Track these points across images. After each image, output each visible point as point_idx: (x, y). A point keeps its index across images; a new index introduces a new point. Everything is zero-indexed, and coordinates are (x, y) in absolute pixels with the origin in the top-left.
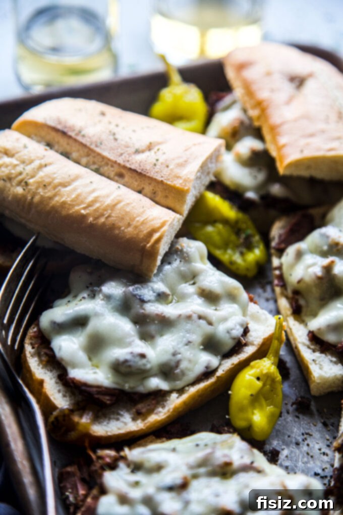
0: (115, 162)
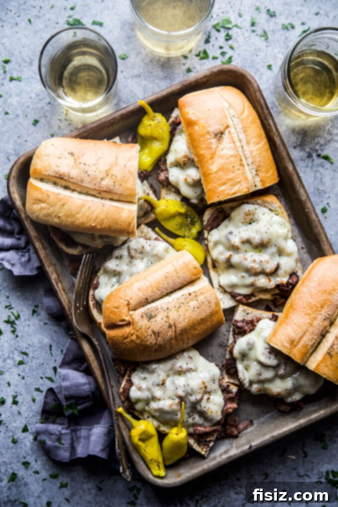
0: (95, 189)
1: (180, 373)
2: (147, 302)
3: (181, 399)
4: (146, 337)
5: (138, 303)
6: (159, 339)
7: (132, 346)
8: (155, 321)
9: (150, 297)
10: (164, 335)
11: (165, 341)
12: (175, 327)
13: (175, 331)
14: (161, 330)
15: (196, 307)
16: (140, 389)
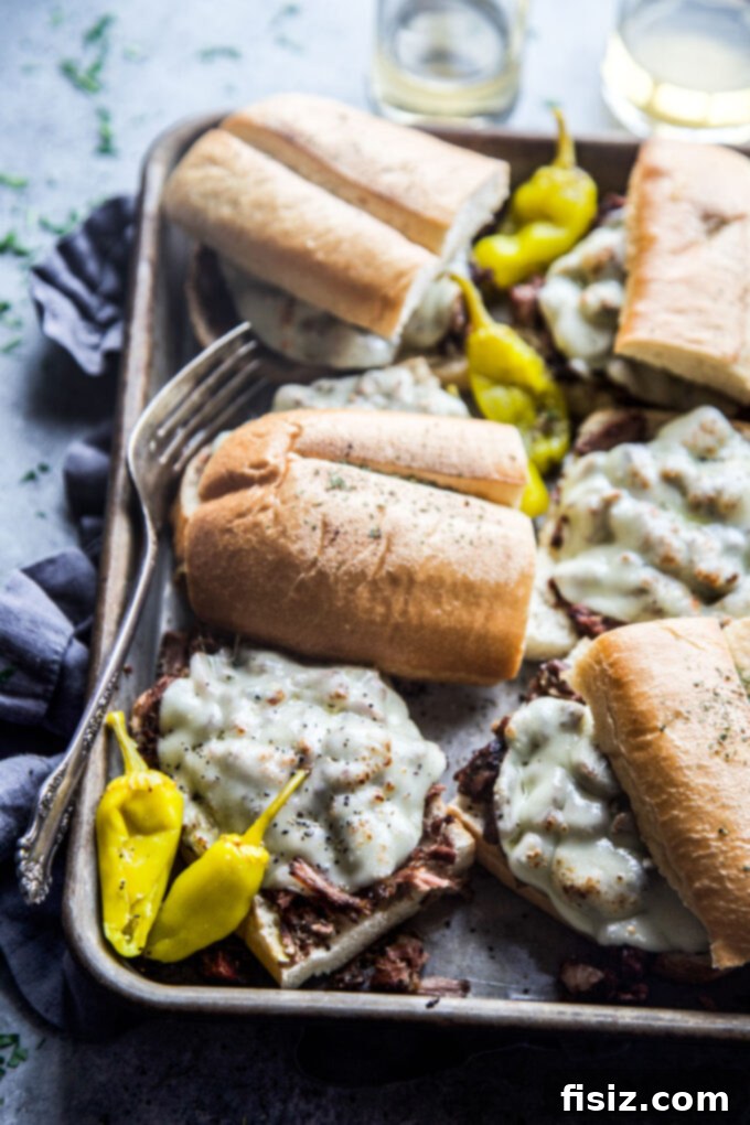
1: (334, 703)
2: (348, 455)
3: (303, 758)
4: (297, 526)
5: (323, 441)
6: (331, 552)
7: (249, 541)
8: (346, 500)
9: (363, 447)
10: (347, 549)
11: (344, 568)
12: (388, 549)
13: (382, 561)
14: (348, 528)
15: (467, 539)
16: (201, 690)
